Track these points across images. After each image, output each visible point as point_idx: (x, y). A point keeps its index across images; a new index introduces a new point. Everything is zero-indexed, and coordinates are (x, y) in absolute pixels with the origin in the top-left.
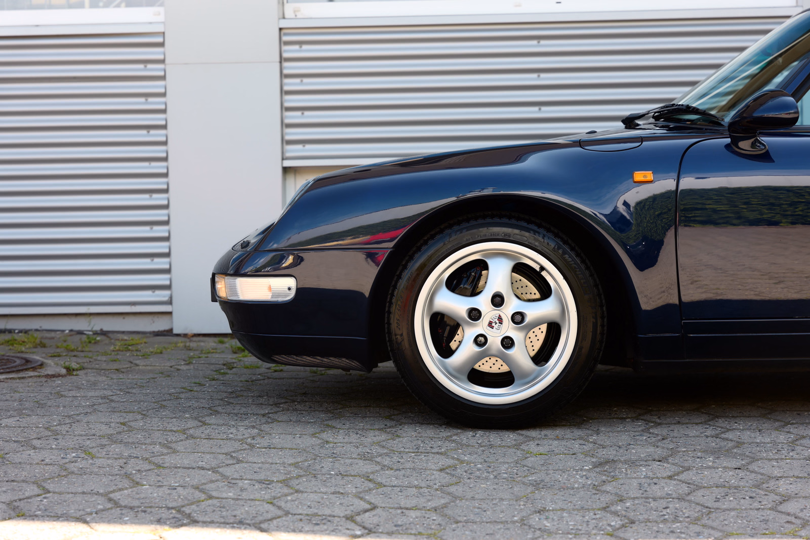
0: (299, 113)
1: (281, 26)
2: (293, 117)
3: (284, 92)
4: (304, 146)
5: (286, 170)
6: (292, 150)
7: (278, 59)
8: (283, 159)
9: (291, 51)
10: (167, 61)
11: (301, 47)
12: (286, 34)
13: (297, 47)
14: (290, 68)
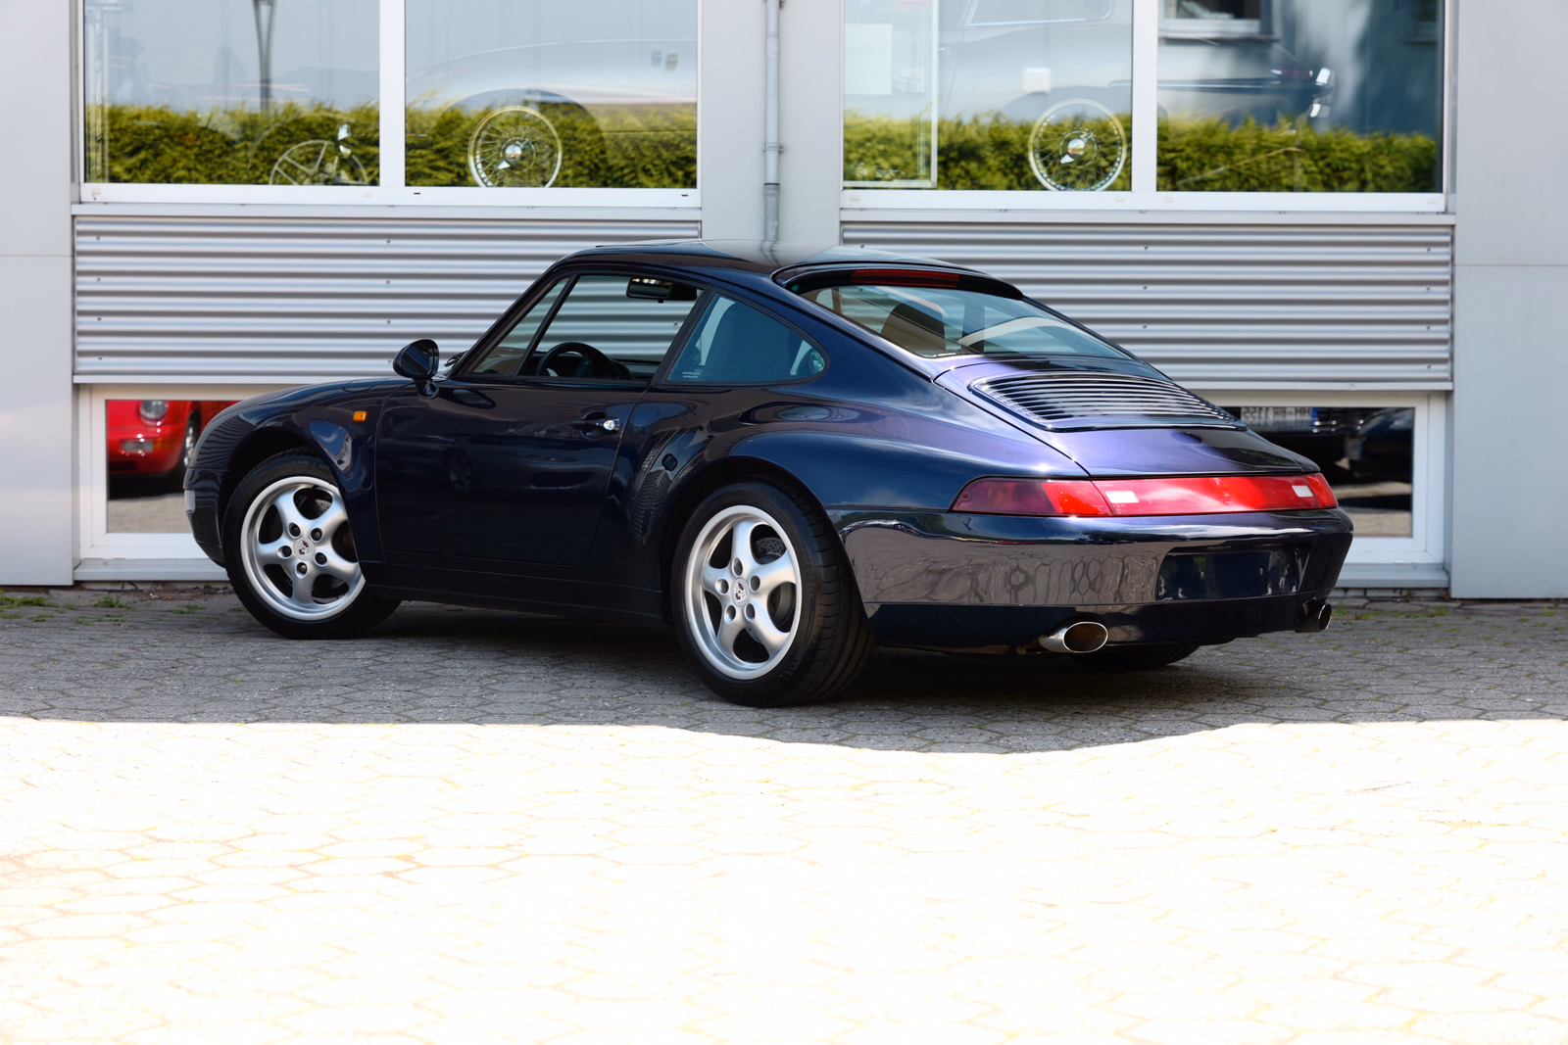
0: (94, 319)
1: (74, 213)
2: (87, 323)
3: (75, 293)
4: (100, 359)
5: (77, 388)
6: (86, 364)
7: (70, 253)
8: (73, 374)
9: (85, 243)
11: (98, 238)
12: (80, 223)
13: (93, 239)
14: (84, 264)
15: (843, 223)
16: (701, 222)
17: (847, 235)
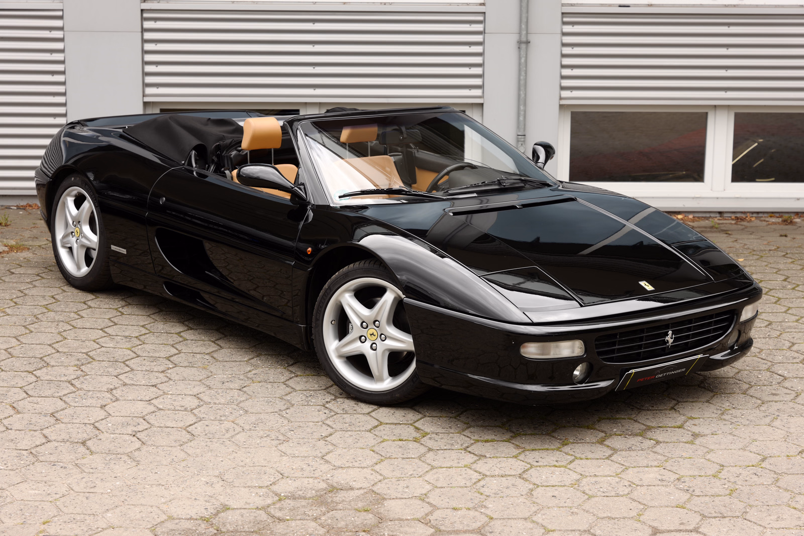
0: (154, 66)
1: (142, 8)
2: (150, 69)
3: (144, 52)
4: (157, 88)
5: (146, 104)
6: (149, 91)
7: (140, 30)
8: (144, 96)
9: (149, 25)
10: (65, 29)
11: (156, 22)
12: (146, 13)
13: (153, 22)
14: (147, 36)
15: (563, 13)
16: (485, 13)
17: (565, 20)
